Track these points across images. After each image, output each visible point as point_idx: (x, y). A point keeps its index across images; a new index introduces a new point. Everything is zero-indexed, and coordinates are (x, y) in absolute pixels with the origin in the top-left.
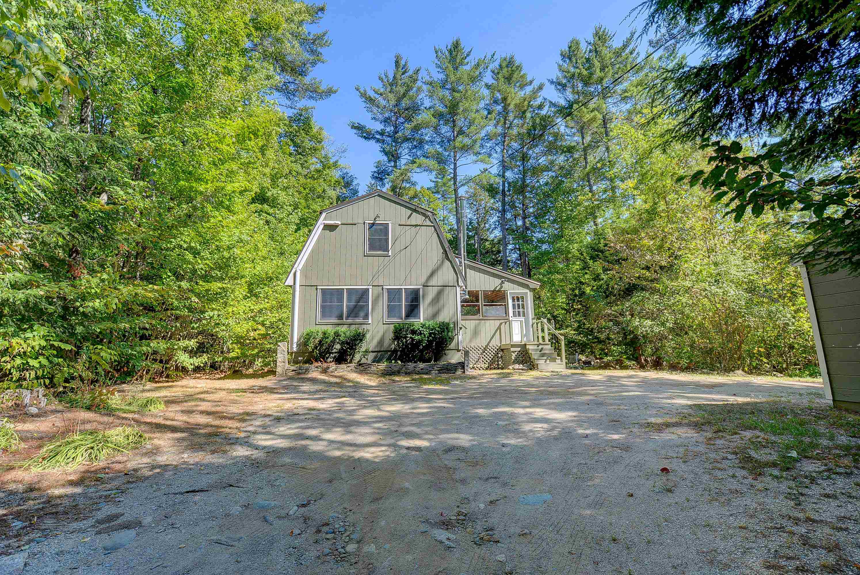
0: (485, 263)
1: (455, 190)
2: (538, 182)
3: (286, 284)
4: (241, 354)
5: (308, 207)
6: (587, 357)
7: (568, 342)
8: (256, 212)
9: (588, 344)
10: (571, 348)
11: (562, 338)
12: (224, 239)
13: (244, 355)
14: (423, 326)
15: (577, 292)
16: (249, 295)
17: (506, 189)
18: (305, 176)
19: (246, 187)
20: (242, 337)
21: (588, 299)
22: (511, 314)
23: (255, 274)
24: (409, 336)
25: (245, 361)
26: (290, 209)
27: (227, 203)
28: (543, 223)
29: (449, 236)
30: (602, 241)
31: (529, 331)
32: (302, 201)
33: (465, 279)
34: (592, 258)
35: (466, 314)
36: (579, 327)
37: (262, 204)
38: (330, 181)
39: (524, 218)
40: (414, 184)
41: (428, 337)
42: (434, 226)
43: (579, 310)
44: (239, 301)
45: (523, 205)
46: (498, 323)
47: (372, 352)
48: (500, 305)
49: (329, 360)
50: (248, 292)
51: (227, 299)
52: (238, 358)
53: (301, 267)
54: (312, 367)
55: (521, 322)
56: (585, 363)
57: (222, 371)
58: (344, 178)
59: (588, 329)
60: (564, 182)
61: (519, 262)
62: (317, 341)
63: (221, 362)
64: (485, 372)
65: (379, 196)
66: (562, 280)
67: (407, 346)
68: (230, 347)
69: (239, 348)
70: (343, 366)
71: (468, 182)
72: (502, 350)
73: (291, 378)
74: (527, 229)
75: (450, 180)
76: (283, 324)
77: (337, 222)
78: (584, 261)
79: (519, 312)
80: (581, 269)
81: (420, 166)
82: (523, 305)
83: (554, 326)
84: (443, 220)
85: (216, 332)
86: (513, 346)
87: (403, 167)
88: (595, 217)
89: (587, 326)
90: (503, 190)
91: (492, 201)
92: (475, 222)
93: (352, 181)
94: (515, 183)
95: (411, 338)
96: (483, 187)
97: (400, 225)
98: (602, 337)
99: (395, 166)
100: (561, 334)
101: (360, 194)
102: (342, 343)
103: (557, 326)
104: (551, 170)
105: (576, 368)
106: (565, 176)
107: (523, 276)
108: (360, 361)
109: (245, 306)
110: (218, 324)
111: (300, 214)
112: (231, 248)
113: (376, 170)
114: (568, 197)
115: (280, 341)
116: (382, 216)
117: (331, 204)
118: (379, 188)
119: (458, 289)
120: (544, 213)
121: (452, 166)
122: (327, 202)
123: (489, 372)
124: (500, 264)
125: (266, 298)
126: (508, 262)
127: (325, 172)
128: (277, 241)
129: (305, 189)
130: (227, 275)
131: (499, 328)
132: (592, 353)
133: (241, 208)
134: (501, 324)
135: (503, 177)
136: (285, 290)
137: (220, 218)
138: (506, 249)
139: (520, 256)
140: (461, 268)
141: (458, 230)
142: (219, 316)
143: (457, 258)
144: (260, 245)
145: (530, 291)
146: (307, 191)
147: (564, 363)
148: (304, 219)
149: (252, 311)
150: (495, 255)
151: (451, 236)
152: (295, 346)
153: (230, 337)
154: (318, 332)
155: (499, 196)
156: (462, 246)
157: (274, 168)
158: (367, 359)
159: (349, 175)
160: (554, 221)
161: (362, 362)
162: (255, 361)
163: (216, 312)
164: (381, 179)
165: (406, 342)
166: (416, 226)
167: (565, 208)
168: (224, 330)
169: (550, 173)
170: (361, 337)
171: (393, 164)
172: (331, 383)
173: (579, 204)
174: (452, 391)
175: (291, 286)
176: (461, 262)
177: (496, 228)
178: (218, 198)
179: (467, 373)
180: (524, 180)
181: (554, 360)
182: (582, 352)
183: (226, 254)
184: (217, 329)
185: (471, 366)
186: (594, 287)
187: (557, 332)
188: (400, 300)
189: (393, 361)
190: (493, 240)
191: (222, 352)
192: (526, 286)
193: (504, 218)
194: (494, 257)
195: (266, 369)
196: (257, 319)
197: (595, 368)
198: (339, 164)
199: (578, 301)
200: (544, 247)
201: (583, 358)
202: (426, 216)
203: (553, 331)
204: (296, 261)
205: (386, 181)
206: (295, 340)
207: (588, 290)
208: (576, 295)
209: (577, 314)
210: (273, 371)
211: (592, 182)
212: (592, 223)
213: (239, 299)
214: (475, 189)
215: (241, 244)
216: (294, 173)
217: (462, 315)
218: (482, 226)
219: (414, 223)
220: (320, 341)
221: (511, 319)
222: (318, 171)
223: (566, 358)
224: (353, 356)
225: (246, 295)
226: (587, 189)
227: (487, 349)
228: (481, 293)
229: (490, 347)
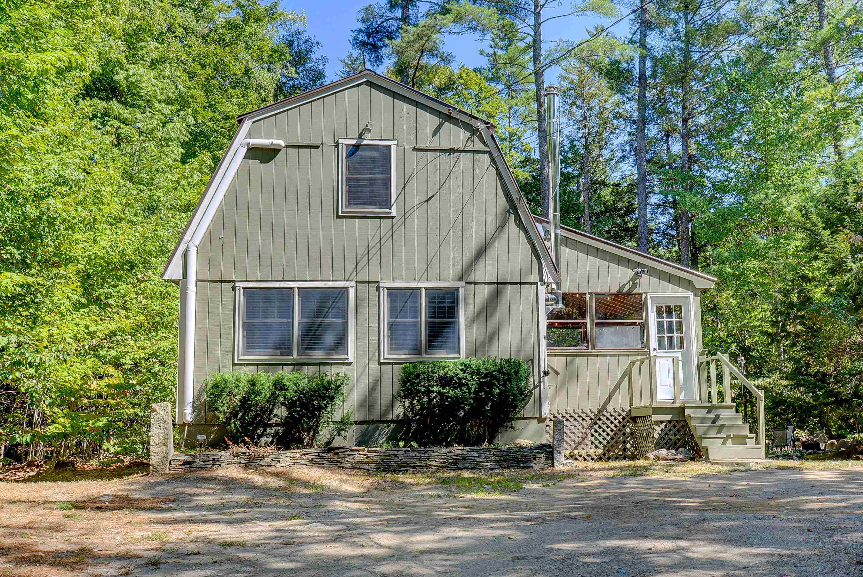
0: (600, 235)
1: (536, 73)
2: (717, 57)
3: (166, 277)
4: (72, 427)
5: (212, 107)
6: (811, 434)
7: (773, 402)
8: (95, 116)
9: (814, 408)
10: (779, 414)
11: (761, 393)
12: (26, 177)
13: (77, 430)
14: (465, 368)
15: (794, 297)
16: (83, 300)
17: (648, 73)
18: (204, 37)
19: (70, 62)
20: (72, 392)
21: (819, 313)
22: (654, 342)
23: (97, 256)
24: (435, 389)
25: (79, 443)
26: (167, 109)
27: (30, 96)
28: (725, 146)
29: (523, 175)
30: (852, 189)
31: (691, 380)
32: (198, 93)
33: (556, 268)
34: (829, 224)
35: (557, 344)
36: (797, 371)
37: (108, 99)
38: (260, 49)
39: (686, 137)
40: (446, 59)
41: (476, 392)
42: (489, 153)
43: (798, 335)
44: (62, 315)
45: (684, 108)
46: (625, 362)
47: (356, 423)
48: (631, 324)
49: (264, 440)
50: (83, 295)
51: (37, 309)
52: (65, 436)
53: (197, 240)
54: (225, 455)
55: (674, 360)
56: (806, 446)
57: (30, 465)
58: (290, 44)
59: (815, 375)
60: (772, 58)
61: (673, 232)
62: (236, 401)
63: (28, 444)
64: (598, 465)
65: (369, 83)
66: (763, 272)
67: (431, 412)
68: (48, 412)
69: (66, 416)
70: (297, 453)
71: (564, 56)
72: (634, 419)
73: (178, 479)
74: (692, 160)
75: (524, 51)
76: (162, 364)
77: (276, 142)
78: (811, 231)
79: (670, 339)
80: (804, 249)
81: (458, 19)
82: (680, 324)
83: (743, 368)
84: (510, 140)
85: (15, 380)
86: (656, 410)
87: (422, 22)
88: (838, 137)
89: (813, 369)
90: (642, 76)
91: (617, 97)
92: (580, 144)
93: (309, 51)
94: (667, 58)
95: (439, 393)
96: (596, 68)
97: (415, 150)
98: (845, 391)
99: (405, 19)
100: (758, 387)
101: (327, 81)
102: (291, 405)
103: (751, 368)
104: (745, 32)
105: (787, 457)
106: (777, 46)
107: (680, 264)
108: (328, 443)
109: (77, 325)
110: (19, 363)
111: (191, 120)
112: (43, 198)
113: (362, 26)
114: (782, 91)
115: (156, 401)
116: (375, 129)
117: (264, 100)
118: (368, 66)
119: (542, 289)
120: (729, 126)
121: (531, 21)
122: (253, 97)
123: (604, 464)
124: (632, 236)
125: (123, 307)
126: (650, 232)
127: (248, 30)
128: (140, 182)
129: (203, 66)
130: (34, 256)
131: (628, 373)
132: (823, 425)
133: (60, 107)
134: (632, 364)
135: (643, 46)
136: (163, 289)
137: (15, 131)
138: (647, 204)
139: (676, 220)
140: (548, 244)
141: (542, 162)
142: (19, 345)
143: (541, 222)
144: (106, 190)
145: (696, 295)
146: (209, 71)
147: (762, 445)
148: (202, 133)
149: (92, 334)
150: (622, 216)
151: (527, 175)
152: (188, 410)
153: (47, 391)
154: (238, 380)
155: (634, 90)
156: (551, 196)
157: (131, 18)
158: (345, 438)
159: (304, 37)
160: (751, 144)
161: (334, 444)
162: (102, 442)
163: (13, 338)
164: (375, 48)
165: (430, 401)
166: (452, 151)
167: (775, 114)
168: (32, 377)
169: (745, 40)
170: (331, 392)
171: (398, 13)
172: (269, 489)
173: (804, 109)
174: (526, 504)
175: (177, 282)
176: (547, 232)
177: (623, 158)
178: (9, 85)
179: (558, 467)
180: (687, 53)
181: (741, 440)
182: (801, 425)
183: (31, 211)
184: (18, 374)
185: (568, 453)
186: (831, 286)
187: (752, 383)
188: (416, 314)
189: (402, 443)
190: (618, 185)
191: (30, 424)
192: (689, 285)
193: (644, 137)
194: (619, 221)
195: (127, 460)
196: (102, 352)
197: (826, 456)
198: (279, 10)
199: (796, 317)
200: (728, 200)
201: (804, 436)
202: (473, 131)
203: (742, 380)
204: (187, 227)
205: (385, 51)
206: (190, 396)
207: (818, 293)
208: (791, 305)
209: (793, 345)
210: (142, 464)
211: (833, 59)
212: (831, 149)
213: (63, 309)
214: (581, 73)
215: (64, 189)
216: (179, 31)
217: (549, 345)
218: (595, 154)
219: (447, 146)
220: (244, 401)
221: (653, 353)
222: (233, 26)
223: (767, 436)
224: (316, 432)
225: (79, 302)
226: (823, 73)
227: (601, 417)
228: (591, 298)
229: (607, 412)
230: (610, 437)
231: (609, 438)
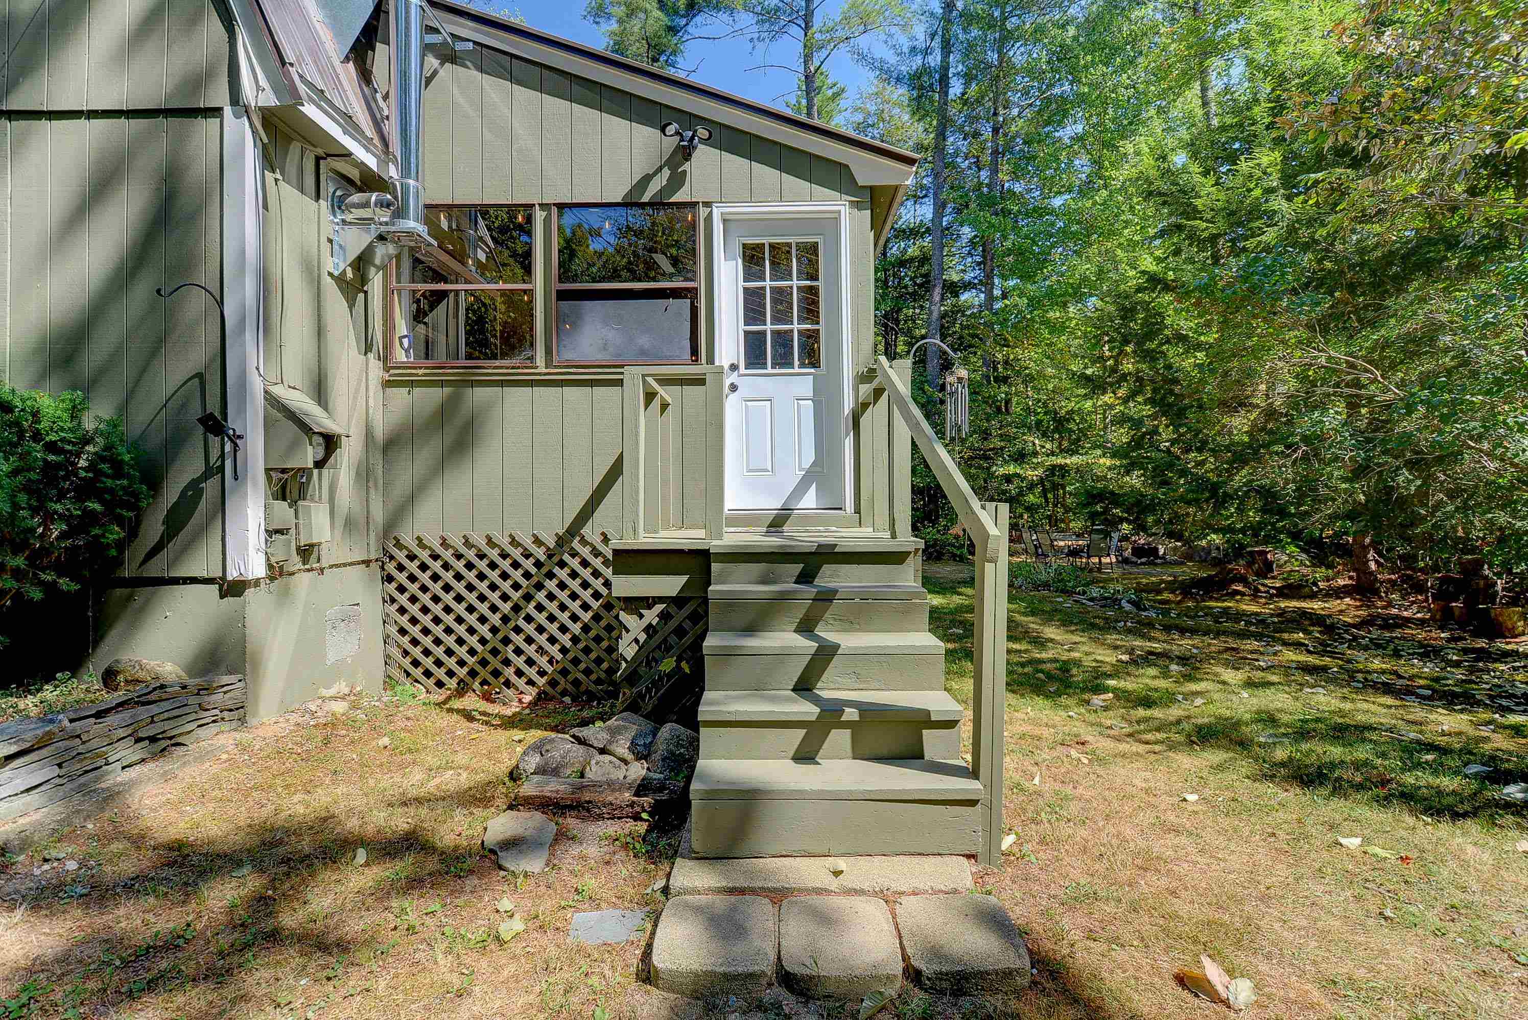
22: (729, 347)
48: (662, 294)
79: (782, 339)
82: (810, 295)
86: (630, 561)
145: (857, 206)
221: (726, 378)
227: (566, 557)
228: (547, 222)
229: (584, 542)
230: (590, 614)
231: (586, 617)
